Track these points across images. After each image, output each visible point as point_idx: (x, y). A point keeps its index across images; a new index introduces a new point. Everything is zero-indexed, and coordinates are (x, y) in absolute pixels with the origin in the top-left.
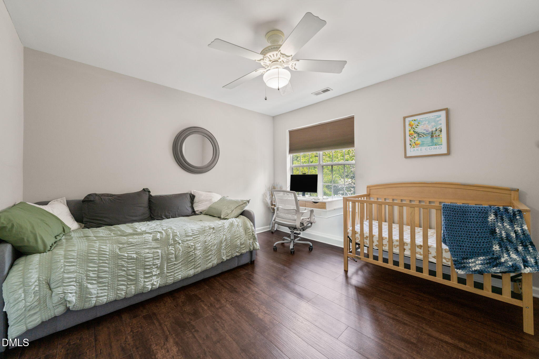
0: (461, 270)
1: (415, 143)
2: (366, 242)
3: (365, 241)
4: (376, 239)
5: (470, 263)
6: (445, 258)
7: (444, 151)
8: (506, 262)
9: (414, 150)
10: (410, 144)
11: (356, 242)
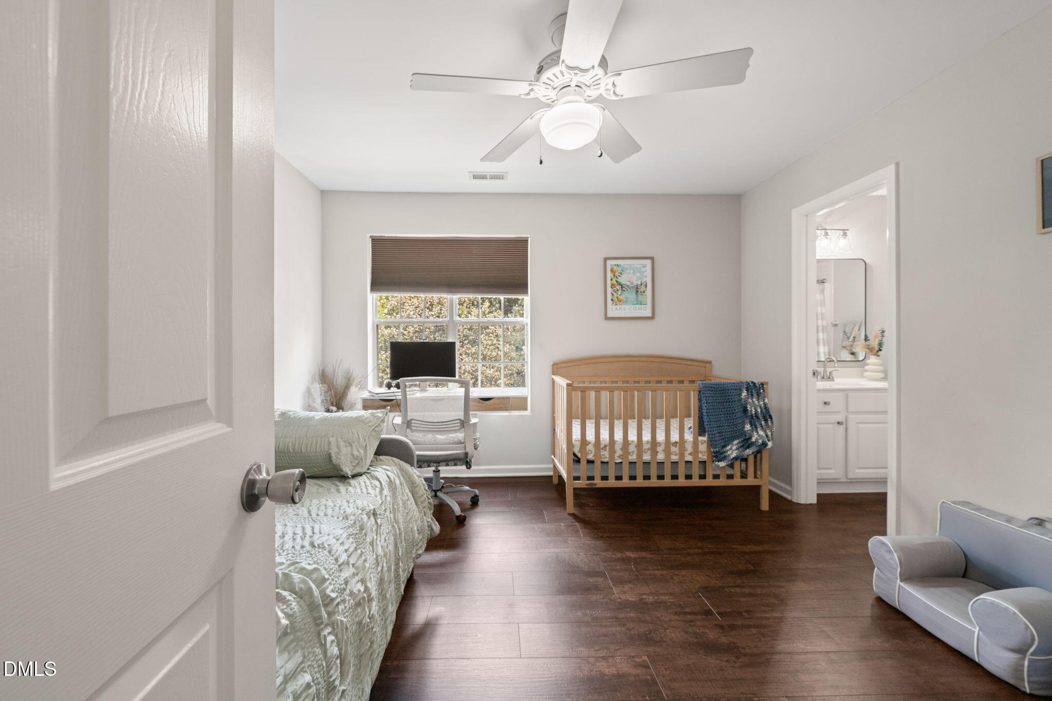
0: (722, 462)
1: (617, 298)
2: (604, 455)
3: (603, 453)
4: (618, 447)
5: (728, 450)
6: (701, 452)
7: (648, 313)
8: (757, 440)
9: (616, 309)
10: (612, 300)
11: (587, 459)
